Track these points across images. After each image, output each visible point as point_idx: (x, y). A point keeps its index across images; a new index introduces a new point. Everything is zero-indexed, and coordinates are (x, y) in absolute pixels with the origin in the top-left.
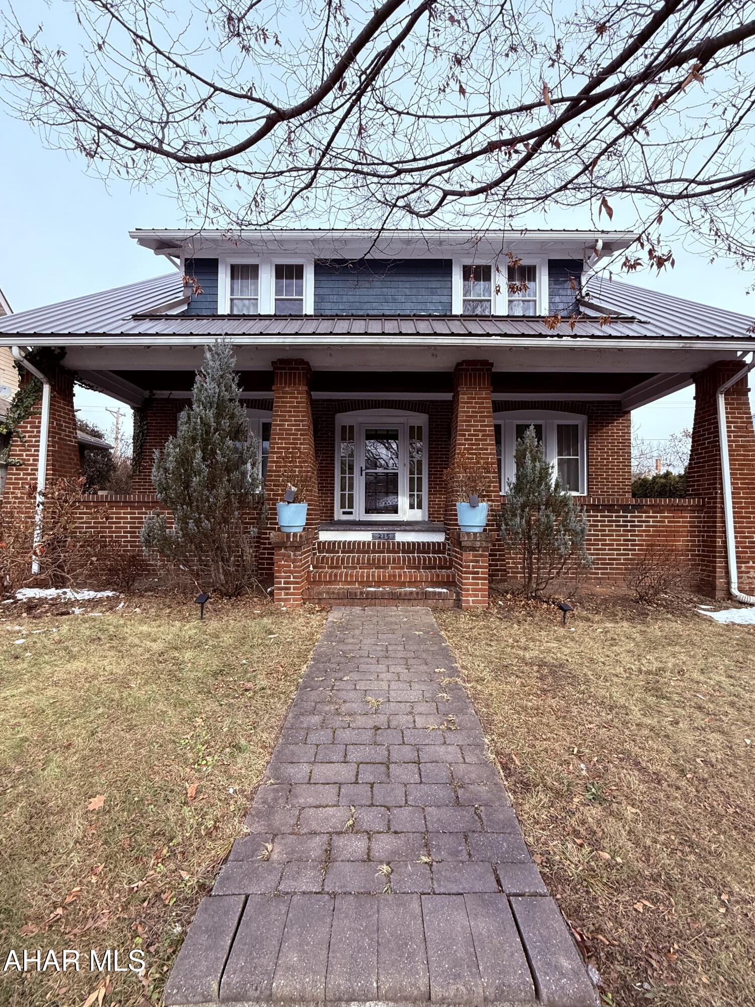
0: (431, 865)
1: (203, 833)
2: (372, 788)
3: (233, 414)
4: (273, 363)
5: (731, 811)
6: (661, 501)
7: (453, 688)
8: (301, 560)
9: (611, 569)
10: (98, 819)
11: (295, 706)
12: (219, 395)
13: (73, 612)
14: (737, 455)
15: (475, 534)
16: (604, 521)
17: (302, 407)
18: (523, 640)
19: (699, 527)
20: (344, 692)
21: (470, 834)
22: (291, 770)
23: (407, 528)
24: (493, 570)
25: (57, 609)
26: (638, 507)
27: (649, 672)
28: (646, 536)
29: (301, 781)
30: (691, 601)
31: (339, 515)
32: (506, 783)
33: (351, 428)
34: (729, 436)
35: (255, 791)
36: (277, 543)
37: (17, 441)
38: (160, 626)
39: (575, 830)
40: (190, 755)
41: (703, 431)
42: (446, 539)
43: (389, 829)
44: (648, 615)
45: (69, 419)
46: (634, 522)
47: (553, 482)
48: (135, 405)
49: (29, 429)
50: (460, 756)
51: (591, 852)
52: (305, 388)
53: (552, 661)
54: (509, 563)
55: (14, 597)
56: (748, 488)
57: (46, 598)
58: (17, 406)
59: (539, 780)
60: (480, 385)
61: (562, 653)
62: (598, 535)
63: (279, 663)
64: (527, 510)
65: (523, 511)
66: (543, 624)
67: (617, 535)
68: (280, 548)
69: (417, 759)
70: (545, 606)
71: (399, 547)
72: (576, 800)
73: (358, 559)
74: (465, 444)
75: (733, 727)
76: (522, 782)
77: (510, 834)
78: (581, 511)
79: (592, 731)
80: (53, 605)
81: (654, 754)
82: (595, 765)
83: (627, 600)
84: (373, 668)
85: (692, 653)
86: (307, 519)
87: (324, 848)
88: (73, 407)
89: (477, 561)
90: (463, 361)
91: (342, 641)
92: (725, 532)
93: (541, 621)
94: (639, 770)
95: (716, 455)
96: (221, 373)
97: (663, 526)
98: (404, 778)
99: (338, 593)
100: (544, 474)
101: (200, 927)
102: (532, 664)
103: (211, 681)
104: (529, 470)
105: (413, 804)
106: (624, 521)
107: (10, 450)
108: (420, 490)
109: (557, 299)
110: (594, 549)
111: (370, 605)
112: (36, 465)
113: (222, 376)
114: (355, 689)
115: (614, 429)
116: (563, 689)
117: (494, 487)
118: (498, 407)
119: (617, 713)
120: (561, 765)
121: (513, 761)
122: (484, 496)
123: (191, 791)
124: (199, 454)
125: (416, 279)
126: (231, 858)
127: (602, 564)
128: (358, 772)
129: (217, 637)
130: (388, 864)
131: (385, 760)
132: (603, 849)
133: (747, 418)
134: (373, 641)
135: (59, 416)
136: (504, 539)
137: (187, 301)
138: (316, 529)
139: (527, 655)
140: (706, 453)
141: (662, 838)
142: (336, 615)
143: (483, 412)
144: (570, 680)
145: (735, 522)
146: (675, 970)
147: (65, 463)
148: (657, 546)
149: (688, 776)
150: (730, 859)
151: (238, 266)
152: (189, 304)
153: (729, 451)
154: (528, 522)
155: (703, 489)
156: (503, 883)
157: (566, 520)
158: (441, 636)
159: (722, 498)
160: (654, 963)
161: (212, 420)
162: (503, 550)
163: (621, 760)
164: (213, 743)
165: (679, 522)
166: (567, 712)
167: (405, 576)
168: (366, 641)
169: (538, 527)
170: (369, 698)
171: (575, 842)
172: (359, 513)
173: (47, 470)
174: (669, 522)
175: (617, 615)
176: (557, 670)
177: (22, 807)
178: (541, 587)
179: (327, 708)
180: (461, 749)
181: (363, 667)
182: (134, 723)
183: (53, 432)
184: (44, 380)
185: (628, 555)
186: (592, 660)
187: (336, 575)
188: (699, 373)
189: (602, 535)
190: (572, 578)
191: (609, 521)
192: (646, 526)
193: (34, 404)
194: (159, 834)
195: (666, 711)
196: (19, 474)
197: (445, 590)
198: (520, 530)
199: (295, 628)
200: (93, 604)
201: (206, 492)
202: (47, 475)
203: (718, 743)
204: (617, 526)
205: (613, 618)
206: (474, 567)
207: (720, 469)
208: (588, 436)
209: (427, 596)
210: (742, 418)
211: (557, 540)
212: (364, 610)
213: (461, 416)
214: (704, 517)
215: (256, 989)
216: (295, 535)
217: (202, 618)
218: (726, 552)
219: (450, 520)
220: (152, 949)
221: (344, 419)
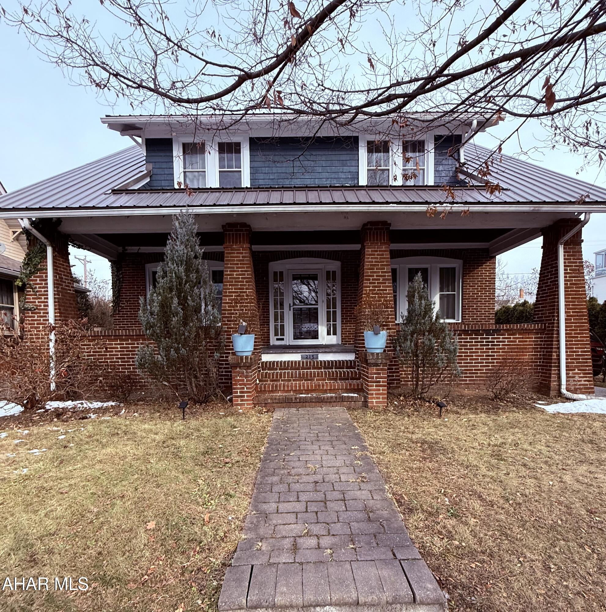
0: (355, 549)
1: (219, 539)
2: (317, 514)
3: (198, 269)
4: (223, 226)
5: (533, 519)
6: (514, 326)
7: (364, 458)
8: (251, 376)
9: (476, 377)
10: (154, 534)
11: (261, 471)
12: (187, 255)
13: (90, 417)
14: (571, 291)
15: (378, 354)
16: (472, 342)
17: (247, 260)
18: (411, 427)
19: (541, 345)
20: (292, 462)
21: (377, 534)
22: (265, 507)
23: (327, 350)
24: (390, 380)
25: (78, 416)
26: (497, 331)
27: (495, 445)
28: (503, 352)
29: (272, 512)
30: (532, 398)
31: (273, 341)
32: (399, 509)
33: (281, 273)
34: (565, 277)
35: (245, 517)
36: (233, 364)
37: (30, 291)
38: (156, 425)
39: (439, 531)
40: (200, 500)
41: (547, 273)
42: (356, 358)
43: (329, 533)
44: (499, 408)
45: (68, 273)
46: (494, 342)
47: (434, 315)
48: (112, 259)
49: (38, 282)
50: (370, 496)
51: (448, 541)
52: (248, 245)
53: (430, 440)
54: (402, 374)
55: (44, 408)
56: (578, 316)
57: (67, 408)
58: (28, 264)
59: (419, 507)
60: (381, 240)
61: (438, 435)
62: (467, 353)
63: (245, 446)
64: (415, 336)
65: (412, 336)
66: (425, 417)
67: (481, 352)
68: (236, 367)
69: (343, 498)
70: (427, 404)
71: (321, 365)
72: (441, 516)
73: (292, 374)
74: (369, 287)
75: (544, 475)
76: (408, 509)
77: (401, 534)
78: (455, 335)
79: (454, 480)
80: (74, 412)
81: (491, 491)
82: (454, 498)
83: (486, 398)
84: (309, 447)
85: (526, 432)
86: (255, 346)
87: (292, 543)
88: (69, 263)
89: (379, 374)
90: (368, 222)
91: (285, 431)
92: (559, 348)
93: (425, 414)
94: (481, 500)
95: (555, 291)
96: (187, 238)
97: (515, 345)
98: (336, 508)
99: (279, 399)
100: (428, 309)
101: (230, 579)
102: (417, 442)
103: (202, 458)
104: (417, 307)
105: (343, 521)
106: (486, 342)
107: (25, 299)
108: (335, 320)
109: (441, 168)
110: (465, 363)
111: (302, 407)
112: (46, 309)
113: (187, 240)
114: (299, 460)
115: (483, 270)
116: (437, 457)
117: (391, 318)
118: (394, 254)
119: (471, 470)
120: (433, 499)
121: (403, 498)
122: (384, 325)
123: (206, 518)
124: (176, 301)
125: (330, 153)
126: (238, 549)
127: (470, 373)
128: (307, 506)
129: (199, 431)
130: (330, 549)
131: (324, 499)
132: (455, 540)
133: (579, 262)
134: (307, 430)
135: (60, 271)
136: (398, 357)
137: (149, 174)
138: (259, 352)
139: (414, 437)
140: (548, 289)
141: (490, 533)
142: (278, 414)
143: (383, 262)
144: (442, 452)
145: (566, 341)
146: (490, 592)
147: (67, 307)
148: (509, 359)
149: (510, 502)
150: (528, 541)
151: (188, 144)
152: (151, 177)
153: (565, 288)
154: (416, 345)
155: (545, 317)
156: (396, 555)
157: (443, 342)
158: (354, 426)
159: (558, 323)
160: (479, 589)
161: (183, 274)
162: (398, 365)
163: (470, 495)
164: (213, 493)
165: (526, 341)
166: (439, 470)
167: (327, 385)
168: (302, 431)
169: (423, 348)
170: (309, 465)
171: (439, 537)
172: (289, 339)
173: (55, 313)
174: (519, 341)
175: (478, 409)
176: (434, 445)
177: (107, 529)
178: (424, 391)
179: (282, 472)
180: (371, 492)
181: (302, 447)
182: (160, 483)
183: (57, 284)
184: (47, 243)
185: (489, 366)
186: (458, 439)
187: (276, 386)
188: (546, 228)
189: (470, 352)
190: (447, 384)
191: (475, 342)
192: (503, 345)
193: (41, 262)
194: (192, 540)
195: (503, 467)
196: (34, 317)
197: (356, 395)
198: (410, 351)
199: (251, 424)
200: (103, 411)
201: (182, 328)
202: (55, 316)
203: (532, 484)
204: (481, 345)
205: (475, 411)
206: (377, 378)
207: (558, 302)
208: (463, 277)
209: (343, 399)
210: (576, 263)
211: (436, 357)
212: (298, 410)
213: (367, 265)
214: (545, 338)
215: (267, 602)
216: (247, 357)
217: (184, 419)
218: (559, 363)
219: (359, 344)
220: (202, 592)
221: (275, 266)
